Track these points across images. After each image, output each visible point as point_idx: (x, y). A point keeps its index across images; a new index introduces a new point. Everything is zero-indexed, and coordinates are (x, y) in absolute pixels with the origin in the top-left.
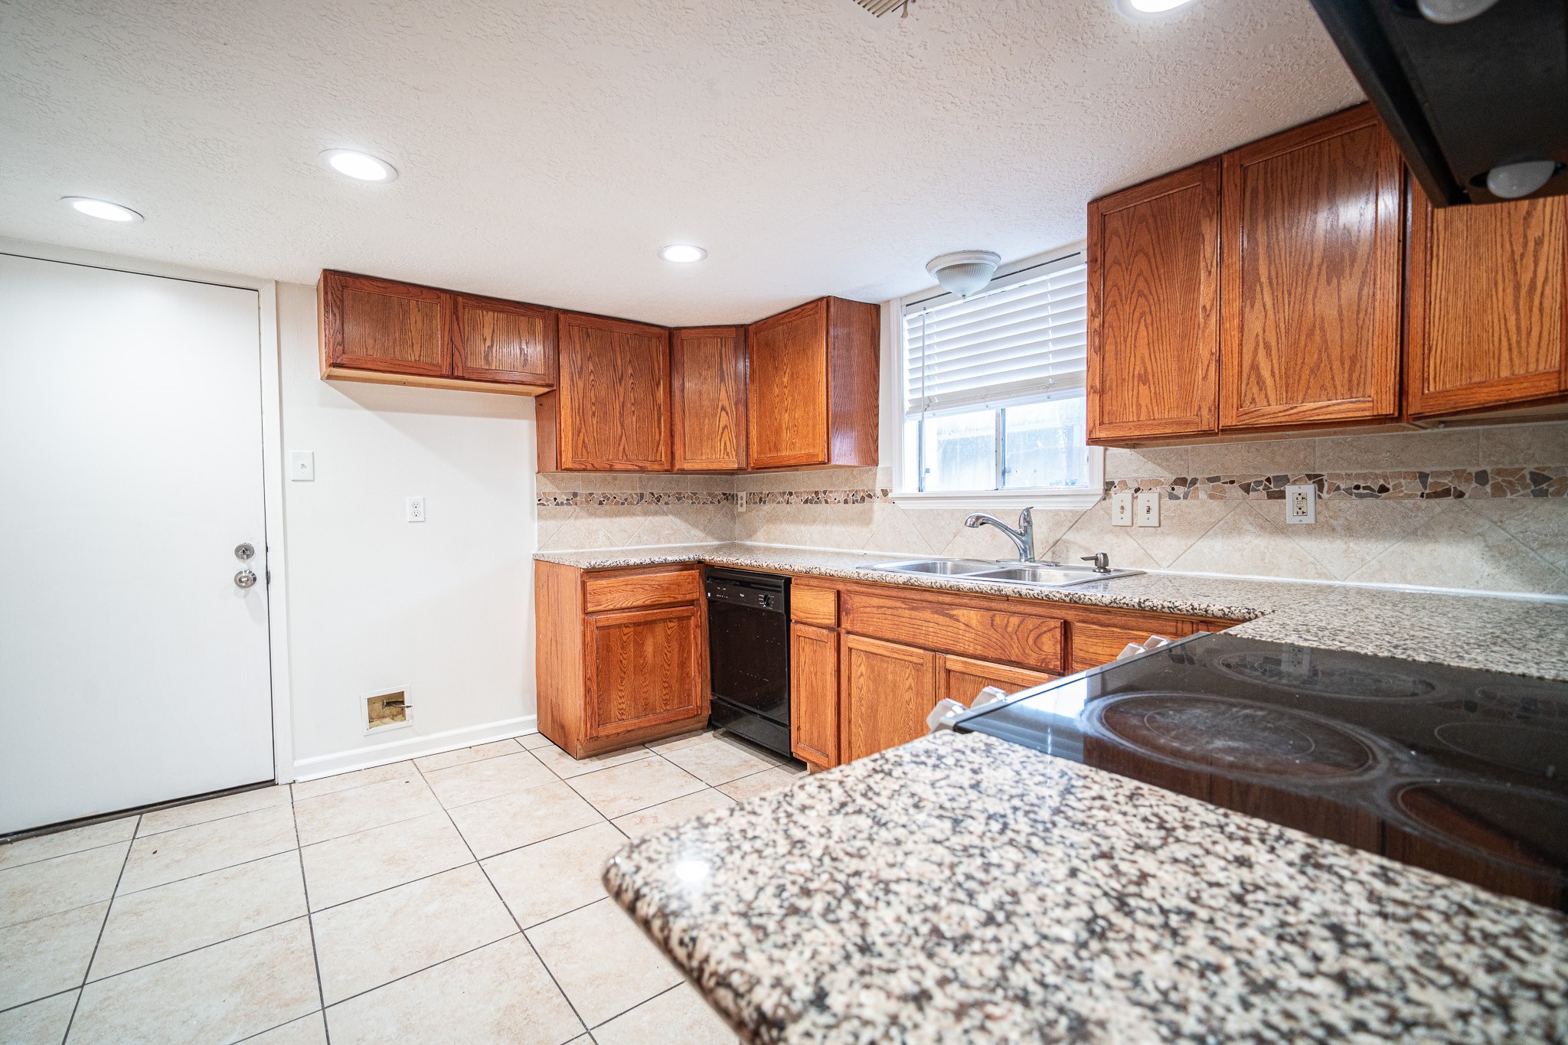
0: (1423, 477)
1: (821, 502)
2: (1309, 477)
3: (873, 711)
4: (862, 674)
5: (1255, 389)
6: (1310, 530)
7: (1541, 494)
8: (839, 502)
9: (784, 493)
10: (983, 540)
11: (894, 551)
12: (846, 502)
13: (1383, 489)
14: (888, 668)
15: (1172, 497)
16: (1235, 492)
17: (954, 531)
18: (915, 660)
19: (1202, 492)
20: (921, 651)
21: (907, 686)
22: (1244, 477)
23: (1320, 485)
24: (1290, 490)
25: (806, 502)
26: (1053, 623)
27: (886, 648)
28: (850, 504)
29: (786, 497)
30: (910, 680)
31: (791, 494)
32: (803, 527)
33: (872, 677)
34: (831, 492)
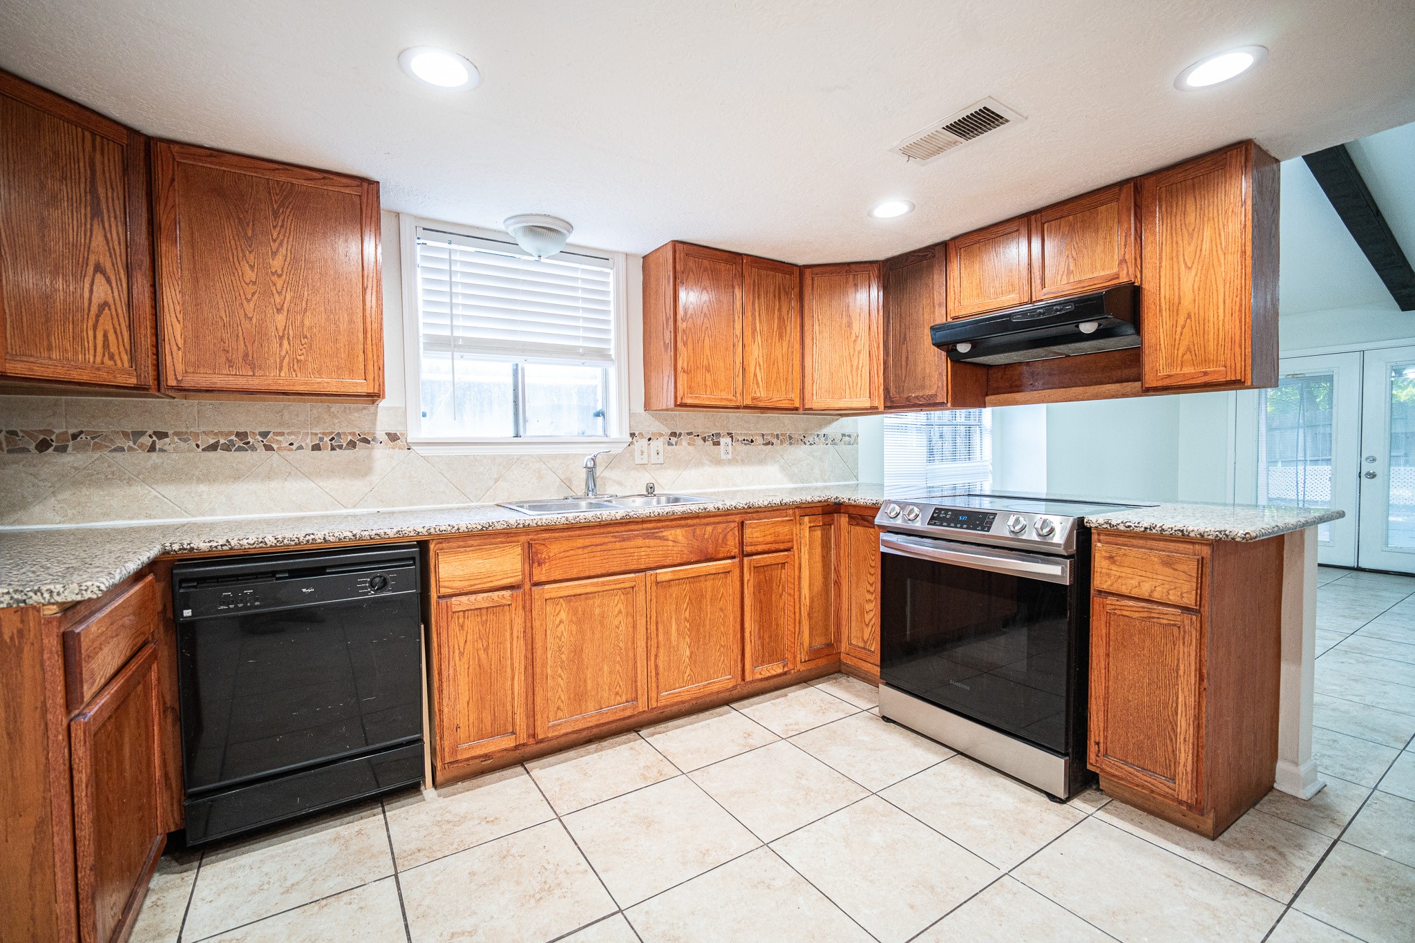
0: (763, 435)
1: (253, 449)
2: (729, 434)
3: (577, 652)
4: (561, 622)
5: (756, 386)
6: (730, 462)
7: (791, 444)
8: (300, 448)
9: (138, 434)
10: (529, 482)
11: (412, 504)
12: (316, 448)
13: (752, 441)
14: (594, 603)
15: (670, 444)
16: (699, 441)
17: (496, 476)
18: (627, 585)
19: (685, 440)
20: (632, 575)
21: (617, 610)
22: (703, 433)
23: (732, 437)
24: (723, 441)
25: (213, 447)
26: (733, 525)
27: (596, 585)
28: (325, 454)
29: (146, 440)
30: (620, 605)
31: (162, 435)
32: (203, 488)
33: (574, 619)
34: (282, 434)
